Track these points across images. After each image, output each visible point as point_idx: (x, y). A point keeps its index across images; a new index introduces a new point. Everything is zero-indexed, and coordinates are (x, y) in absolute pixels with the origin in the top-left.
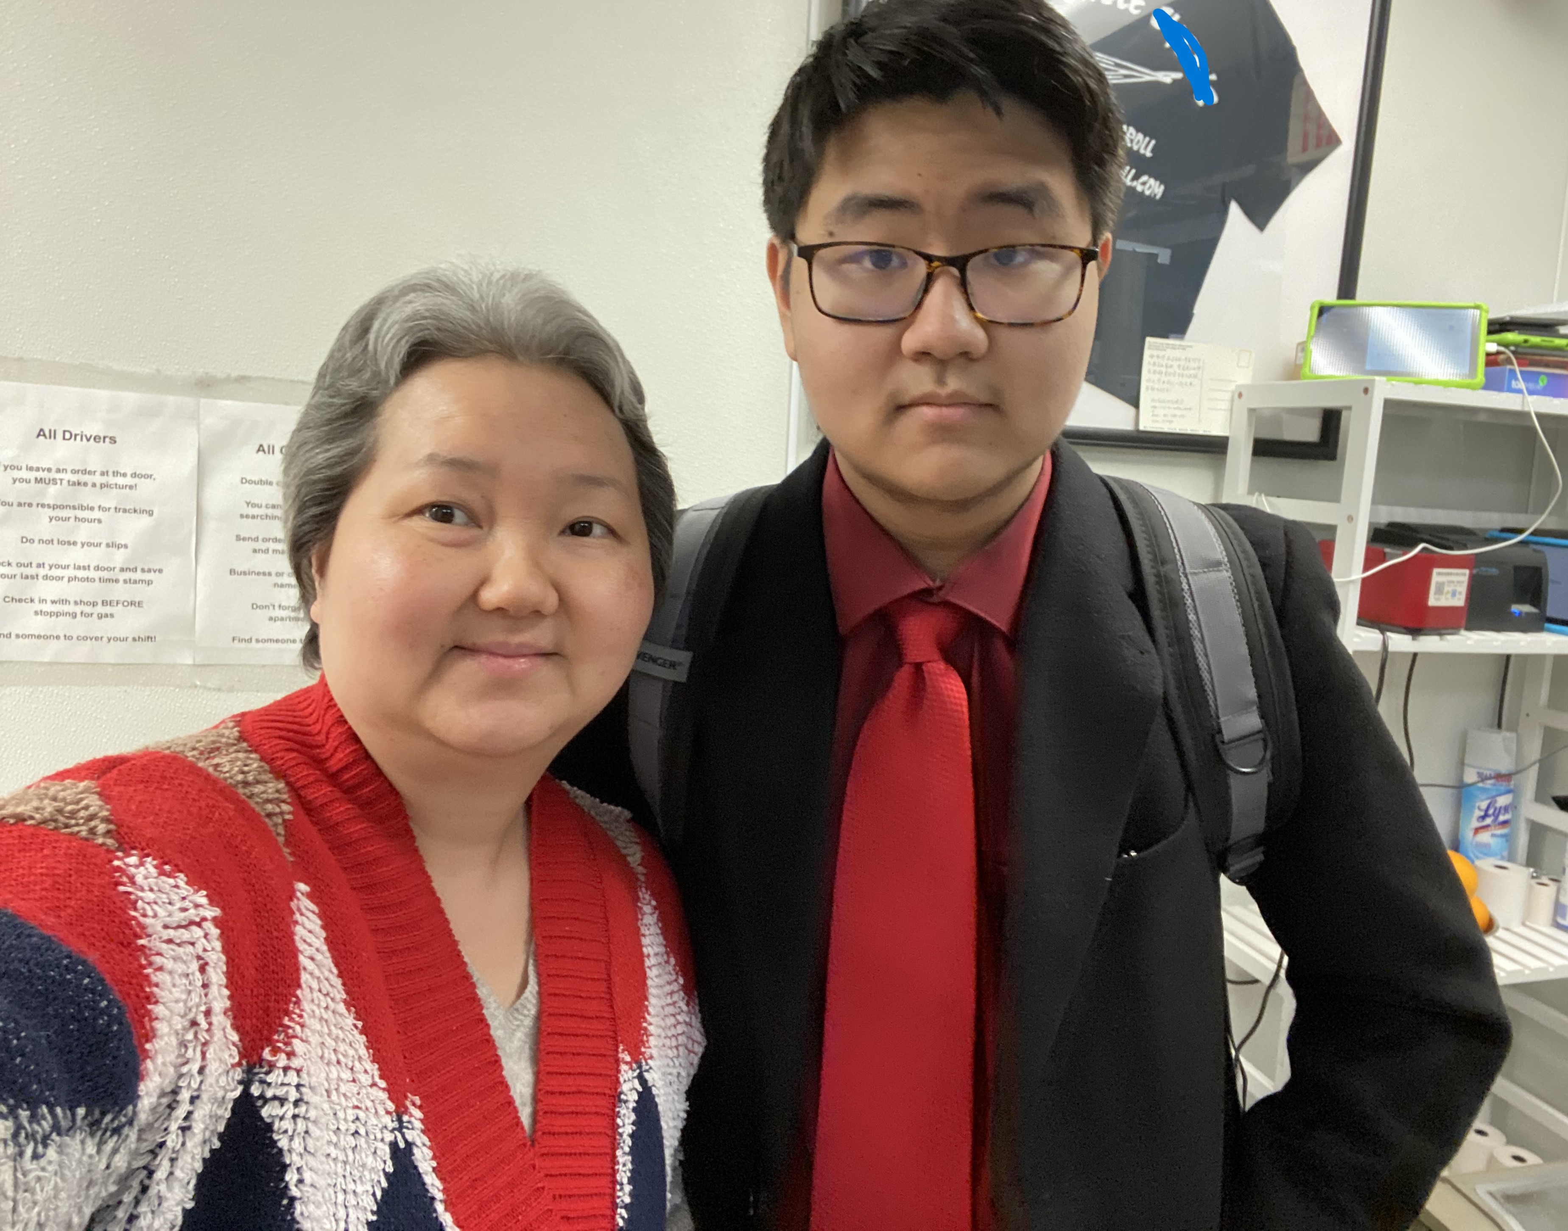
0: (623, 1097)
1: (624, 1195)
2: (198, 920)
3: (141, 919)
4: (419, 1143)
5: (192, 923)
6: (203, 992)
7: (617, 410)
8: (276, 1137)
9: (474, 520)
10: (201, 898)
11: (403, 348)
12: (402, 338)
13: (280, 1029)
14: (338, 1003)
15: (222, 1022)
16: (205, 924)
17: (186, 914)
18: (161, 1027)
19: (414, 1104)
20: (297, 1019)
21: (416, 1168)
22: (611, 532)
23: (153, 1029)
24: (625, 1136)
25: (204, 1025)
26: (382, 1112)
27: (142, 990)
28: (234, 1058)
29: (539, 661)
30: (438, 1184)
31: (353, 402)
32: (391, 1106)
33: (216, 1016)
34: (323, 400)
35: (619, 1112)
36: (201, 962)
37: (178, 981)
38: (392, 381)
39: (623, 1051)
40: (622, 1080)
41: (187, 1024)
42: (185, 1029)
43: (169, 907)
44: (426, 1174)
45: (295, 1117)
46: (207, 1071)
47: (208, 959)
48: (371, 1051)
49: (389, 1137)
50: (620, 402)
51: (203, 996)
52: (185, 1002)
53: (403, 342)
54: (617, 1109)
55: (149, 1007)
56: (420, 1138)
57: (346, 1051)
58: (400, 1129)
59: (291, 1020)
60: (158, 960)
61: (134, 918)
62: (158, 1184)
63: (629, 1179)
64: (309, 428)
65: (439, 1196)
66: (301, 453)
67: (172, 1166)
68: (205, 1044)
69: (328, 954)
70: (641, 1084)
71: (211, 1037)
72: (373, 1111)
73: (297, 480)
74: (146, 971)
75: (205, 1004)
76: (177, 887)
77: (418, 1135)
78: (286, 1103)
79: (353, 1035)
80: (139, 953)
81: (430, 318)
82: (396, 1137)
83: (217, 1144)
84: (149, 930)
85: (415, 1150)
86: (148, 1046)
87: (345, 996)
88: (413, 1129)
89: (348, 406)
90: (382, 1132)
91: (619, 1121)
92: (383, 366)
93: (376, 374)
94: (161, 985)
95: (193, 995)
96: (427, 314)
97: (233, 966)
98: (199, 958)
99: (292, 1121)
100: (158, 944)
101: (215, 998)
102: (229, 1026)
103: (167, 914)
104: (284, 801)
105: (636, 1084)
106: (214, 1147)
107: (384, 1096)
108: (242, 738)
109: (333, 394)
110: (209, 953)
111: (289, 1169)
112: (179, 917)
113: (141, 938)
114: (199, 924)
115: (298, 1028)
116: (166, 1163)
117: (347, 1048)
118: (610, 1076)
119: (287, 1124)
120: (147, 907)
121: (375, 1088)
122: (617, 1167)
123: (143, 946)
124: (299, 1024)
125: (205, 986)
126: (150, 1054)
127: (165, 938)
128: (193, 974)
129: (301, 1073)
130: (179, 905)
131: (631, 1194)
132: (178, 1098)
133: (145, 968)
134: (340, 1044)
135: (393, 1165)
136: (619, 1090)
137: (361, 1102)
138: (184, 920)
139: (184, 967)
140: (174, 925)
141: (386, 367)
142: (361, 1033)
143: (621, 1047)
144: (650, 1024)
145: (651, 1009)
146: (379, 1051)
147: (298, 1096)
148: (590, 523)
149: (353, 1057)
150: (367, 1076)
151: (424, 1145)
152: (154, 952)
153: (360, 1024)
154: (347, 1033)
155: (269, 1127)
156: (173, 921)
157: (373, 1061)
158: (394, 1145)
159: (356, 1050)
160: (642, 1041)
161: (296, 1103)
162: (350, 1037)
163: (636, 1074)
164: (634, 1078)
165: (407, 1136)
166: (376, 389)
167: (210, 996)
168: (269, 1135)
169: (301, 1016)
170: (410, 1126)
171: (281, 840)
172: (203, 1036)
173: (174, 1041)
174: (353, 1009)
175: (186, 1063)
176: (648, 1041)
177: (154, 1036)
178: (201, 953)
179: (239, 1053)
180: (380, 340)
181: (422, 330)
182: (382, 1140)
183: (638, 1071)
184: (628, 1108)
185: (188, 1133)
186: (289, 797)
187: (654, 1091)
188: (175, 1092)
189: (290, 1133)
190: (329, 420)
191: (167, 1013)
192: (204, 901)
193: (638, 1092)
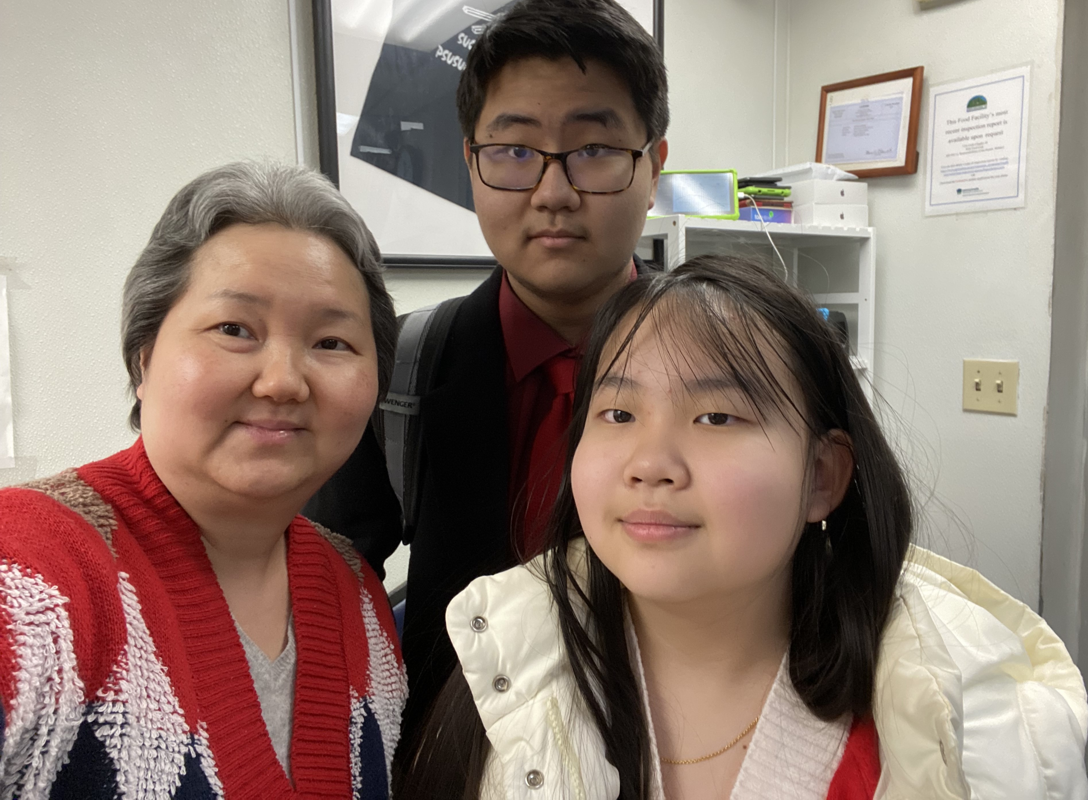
0: (353, 720)
1: (357, 783)
2: (52, 606)
3: (10, 610)
4: (205, 755)
5: (48, 609)
6: (56, 657)
7: (359, 264)
8: (108, 750)
9: (252, 335)
10: (54, 591)
11: (212, 214)
12: (212, 208)
13: (111, 674)
14: (150, 654)
15: (70, 674)
16: (57, 609)
17: (43, 603)
18: (23, 687)
19: (202, 727)
20: (124, 666)
21: (203, 772)
23: (17, 689)
24: (356, 745)
25: (57, 680)
26: (180, 732)
27: (9, 661)
28: (80, 698)
29: (293, 433)
30: (219, 783)
31: (176, 249)
32: (186, 727)
33: (66, 672)
34: (154, 247)
35: (351, 730)
36: (54, 636)
37: (36, 651)
38: (203, 237)
39: (353, 690)
40: (352, 709)
41: (43, 680)
42: (42, 685)
43: (30, 599)
44: (211, 777)
45: (122, 735)
46: (60, 711)
47: (59, 634)
48: (173, 688)
49: (184, 750)
50: (362, 259)
51: (57, 660)
52: (43, 665)
53: (213, 210)
54: (350, 728)
55: (14, 673)
56: (206, 751)
57: (155, 688)
58: (193, 744)
59: (119, 666)
60: (22, 638)
61: (5, 610)
62: (27, 793)
63: (360, 773)
64: (143, 266)
65: (221, 792)
66: (136, 283)
67: (35, 779)
68: (58, 693)
69: (142, 620)
70: (366, 711)
71: (63, 687)
72: (173, 731)
73: (132, 301)
74: (13, 648)
75: (58, 665)
76: (37, 584)
77: (205, 749)
78: (115, 726)
79: (161, 677)
80: (8, 635)
81: (233, 196)
82: (189, 750)
83: (67, 761)
84: (15, 618)
85: (202, 760)
86: (13, 702)
87: (155, 649)
88: (201, 745)
89: (171, 252)
90: (179, 747)
91: (351, 736)
92: (197, 226)
93: (193, 231)
94: (24, 656)
95: (49, 660)
96: (230, 193)
97: (78, 635)
98: (53, 633)
99: (120, 739)
100: (21, 626)
101: (65, 661)
102: (76, 677)
103: (29, 604)
104: (111, 518)
105: (363, 711)
106: (65, 763)
107: (181, 720)
108: (79, 477)
109: (162, 243)
110: (61, 629)
111: (118, 773)
112: (38, 606)
113: (10, 624)
114: (52, 610)
115: (124, 672)
116: (32, 777)
117: (156, 686)
118: (344, 706)
119: (116, 741)
120: (15, 601)
121: (175, 714)
122: (351, 765)
123: (11, 630)
124: (125, 669)
125: (57, 652)
126: (14, 707)
127: (27, 621)
128: (49, 645)
129: (127, 704)
130: (37, 597)
131: (362, 782)
132: (39, 733)
133: (12, 646)
134: (151, 683)
135: (186, 770)
136: (350, 716)
137: (164, 725)
138: (42, 607)
139: (42, 641)
140: (34, 612)
141: (200, 226)
142: (166, 675)
143: (351, 687)
144: (371, 673)
145: (371, 663)
146: (179, 688)
147: (124, 720)
148: (335, 341)
149: (160, 692)
150: (169, 706)
151: (209, 756)
152: (18, 633)
153: (166, 669)
154: (157, 675)
155: (102, 744)
156: (33, 610)
157: (175, 696)
158: (187, 756)
159: (162, 687)
160: (366, 683)
161: (122, 726)
162: (159, 678)
163: (362, 705)
164: (360, 707)
165: (197, 750)
166: (192, 241)
167: (61, 660)
168: (102, 750)
169: (127, 664)
170: (199, 743)
171: (109, 542)
172: (57, 688)
173: (33, 695)
174: (161, 658)
175: (43, 708)
176: (370, 684)
177: (18, 693)
178: (54, 630)
179: (84, 694)
180: (197, 209)
181: (226, 203)
182: (179, 752)
183: (364, 703)
184: (356, 727)
185: (46, 756)
186: (115, 515)
187: (376, 716)
188: (36, 728)
189: (119, 747)
190: (158, 261)
191: (28, 676)
192: (56, 593)
193: (364, 717)
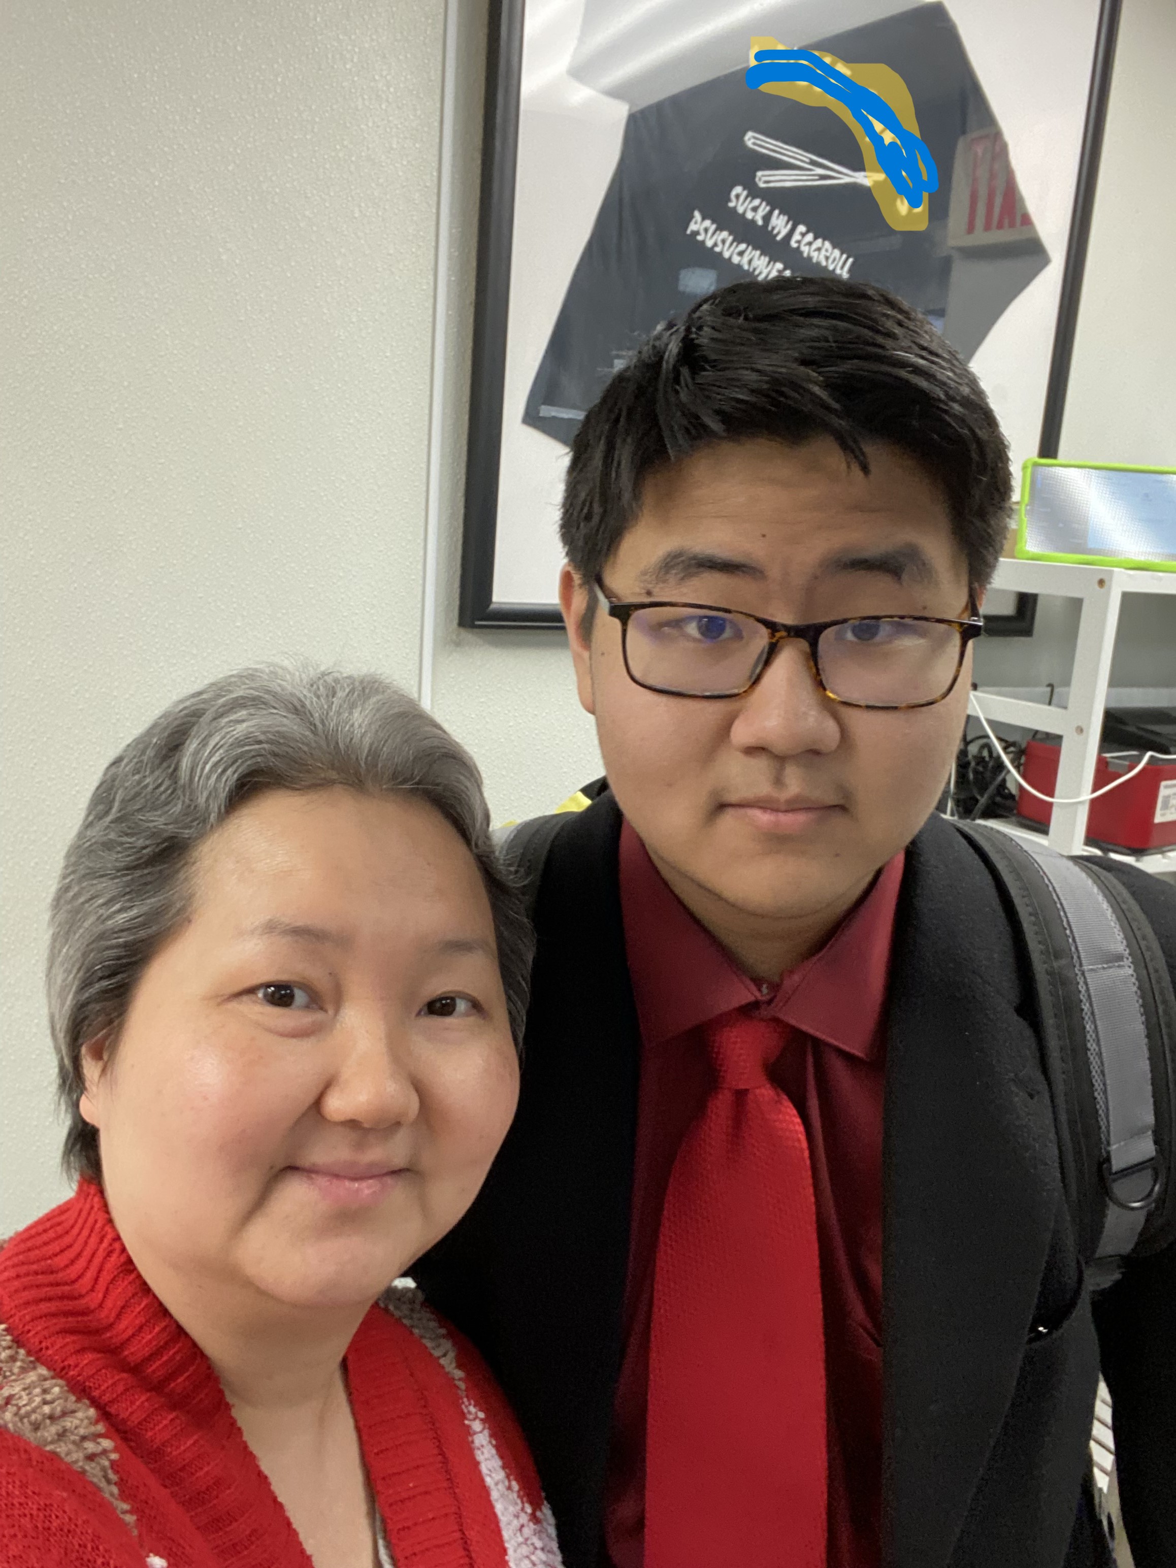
9: (316, 1001)
12: (230, 765)
22: (476, 1006)
29: (389, 1180)
31: (159, 843)
53: (230, 771)
89: (149, 849)
92: (201, 800)
93: (190, 809)
108: (14, 1341)
109: (129, 830)
141: (207, 801)
148: (453, 999)
166: (190, 827)
181: (254, 757)
190: (127, 866)
